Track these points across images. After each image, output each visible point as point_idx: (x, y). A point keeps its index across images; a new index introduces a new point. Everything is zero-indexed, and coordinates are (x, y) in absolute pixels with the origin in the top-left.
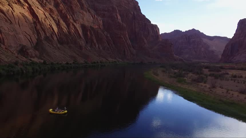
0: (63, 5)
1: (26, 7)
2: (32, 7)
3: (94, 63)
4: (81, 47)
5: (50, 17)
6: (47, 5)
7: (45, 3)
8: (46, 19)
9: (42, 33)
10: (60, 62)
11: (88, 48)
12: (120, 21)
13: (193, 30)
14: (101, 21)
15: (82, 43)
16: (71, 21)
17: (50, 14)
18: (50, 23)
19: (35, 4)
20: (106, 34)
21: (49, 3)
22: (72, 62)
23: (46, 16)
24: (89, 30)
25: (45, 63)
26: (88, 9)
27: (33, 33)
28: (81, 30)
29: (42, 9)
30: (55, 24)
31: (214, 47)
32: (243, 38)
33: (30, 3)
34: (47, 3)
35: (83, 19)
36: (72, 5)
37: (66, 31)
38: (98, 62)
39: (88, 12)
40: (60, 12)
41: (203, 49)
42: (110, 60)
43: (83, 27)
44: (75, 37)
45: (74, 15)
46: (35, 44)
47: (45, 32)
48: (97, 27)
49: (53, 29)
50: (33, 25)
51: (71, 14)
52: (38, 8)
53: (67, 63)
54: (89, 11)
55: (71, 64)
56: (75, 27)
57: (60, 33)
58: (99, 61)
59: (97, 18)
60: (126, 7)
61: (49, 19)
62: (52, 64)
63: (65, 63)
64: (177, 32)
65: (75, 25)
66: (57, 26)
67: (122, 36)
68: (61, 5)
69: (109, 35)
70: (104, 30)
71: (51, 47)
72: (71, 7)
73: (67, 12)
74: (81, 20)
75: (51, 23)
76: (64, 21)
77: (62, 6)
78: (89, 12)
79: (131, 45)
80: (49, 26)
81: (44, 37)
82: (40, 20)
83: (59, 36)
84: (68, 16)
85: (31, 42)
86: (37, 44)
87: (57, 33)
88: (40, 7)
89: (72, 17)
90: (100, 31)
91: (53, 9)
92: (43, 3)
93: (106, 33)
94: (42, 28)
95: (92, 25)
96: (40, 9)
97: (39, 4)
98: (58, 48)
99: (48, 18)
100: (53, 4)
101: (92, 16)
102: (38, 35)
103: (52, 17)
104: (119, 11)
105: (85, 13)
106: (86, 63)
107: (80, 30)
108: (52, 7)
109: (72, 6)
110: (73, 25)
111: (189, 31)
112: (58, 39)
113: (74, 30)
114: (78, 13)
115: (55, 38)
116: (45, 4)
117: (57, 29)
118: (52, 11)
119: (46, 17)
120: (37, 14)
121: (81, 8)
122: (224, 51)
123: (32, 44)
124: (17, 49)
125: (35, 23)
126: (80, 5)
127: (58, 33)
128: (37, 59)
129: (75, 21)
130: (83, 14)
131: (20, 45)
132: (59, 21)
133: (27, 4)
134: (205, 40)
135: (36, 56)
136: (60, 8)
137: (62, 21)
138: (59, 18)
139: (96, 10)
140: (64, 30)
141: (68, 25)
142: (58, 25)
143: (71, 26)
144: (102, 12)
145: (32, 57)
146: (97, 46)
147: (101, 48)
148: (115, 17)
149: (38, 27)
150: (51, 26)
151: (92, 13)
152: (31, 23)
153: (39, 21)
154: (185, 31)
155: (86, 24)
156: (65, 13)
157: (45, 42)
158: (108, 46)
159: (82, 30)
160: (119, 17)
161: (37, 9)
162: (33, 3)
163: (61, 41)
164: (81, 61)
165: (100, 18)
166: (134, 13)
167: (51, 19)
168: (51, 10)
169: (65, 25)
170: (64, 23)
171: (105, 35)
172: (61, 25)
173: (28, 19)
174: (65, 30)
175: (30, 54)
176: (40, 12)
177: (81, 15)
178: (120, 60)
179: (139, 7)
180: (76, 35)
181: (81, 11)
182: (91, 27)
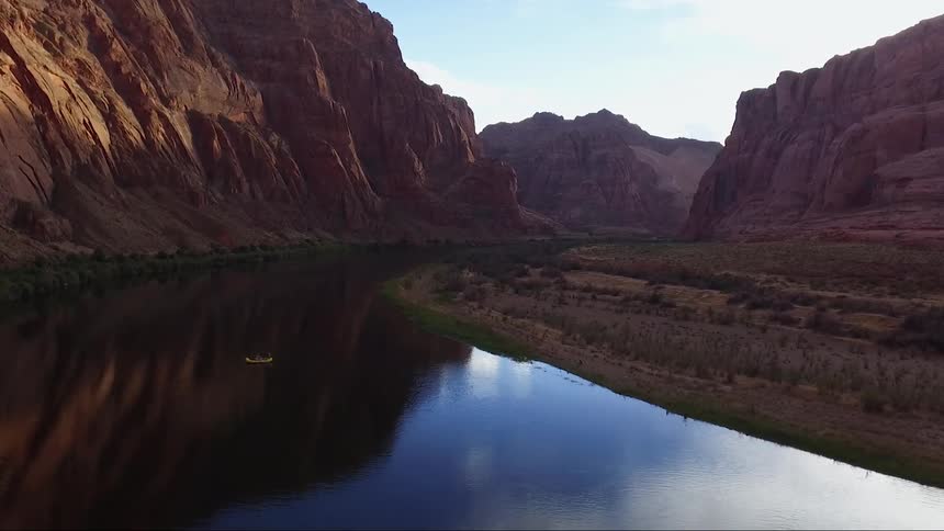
0: (121, 43)
1: (8, 67)
2: (29, 67)
3: (243, 249)
4: (193, 197)
5: (83, 94)
6: (69, 48)
7: (61, 39)
8: (73, 105)
9: (65, 154)
10: (141, 253)
11: (214, 195)
12: (327, 95)
13: (604, 114)
14: (259, 96)
15: (195, 179)
16: (155, 101)
17: (79, 82)
18: (84, 117)
19: (35, 54)
20: (276, 143)
21: (71, 38)
22: (172, 250)
23: (70, 91)
24: (218, 131)
25: (98, 257)
26: (209, 51)
27: (40, 157)
28: (189, 134)
29: (59, 72)
30: (100, 117)
31: (674, 182)
32: (746, 155)
33: (23, 54)
34: (68, 43)
35: (193, 91)
36: (153, 42)
37: (139, 138)
38: (253, 248)
39: (209, 66)
40: (113, 69)
41: (634, 189)
42: (294, 235)
43: (195, 120)
44: (169, 157)
45: (162, 79)
46: (49, 193)
47: (73, 150)
48: (242, 117)
49: (95, 136)
50: (35, 128)
51: (150, 73)
52: (45, 67)
53: (162, 256)
54: (212, 58)
55: (172, 257)
56: (168, 125)
57: (118, 147)
58: (257, 244)
59: (242, 86)
60: (345, 40)
61: (81, 104)
62: (120, 258)
63: (156, 252)
64: (544, 121)
65: (168, 115)
66: (107, 124)
67: (334, 151)
68: (114, 46)
69: (285, 148)
70: (269, 129)
71: (102, 204)
72: (151, 50)
73: (137, 69)
74: (186, 94)
75: (88, 113)
76: (129, 104)
77: (120, 49)
78: (215, 64)
79: (366, 181)
80: (84, 128)
81: (73, 167)
82: (56, 108)
83: (115, 158)
84: (143, 86)
85: (38, 187)
86: (55, 192)
87: (107, 150)
88: (51, 65)
89: (155, 83)
90: (254, 135)
91: (88, 60)
92: (55, 43)
93: (275, 138)
94: (63, 136)
95: (225, 111)
96: (54, 70)
97: (47, 53)
98: (123, 202)
99: (78, 100)
100: (85, 42)
101: (226, 79)
102: (53, 163)
103: (87, 91)
104: (323, 56)
105: (199, 69)
106: (217, 251)
107: (184, 131)
108: (82, 53)
109: (152, 47)
110: (161, 116)
111: (590, 116)
112: (112, 170)
113: (163, 135)
114: (175, 70)
115: (106, 169)
116: (61, 45)
117: (107, 133)
118: (85, 68)
119: (73, 96)
120: (45, 90)
121: (185, 48)
122: (697, 197)
123: (42, 194)
124: (7, 215)
125: (39, 120)
126: (180, 39)
127: (114, 147)
128: (72, 244)
129: (166, 101)
130: (192, 72)
131: (13, 200)
132: (112, 106)
133: (9, 58)
134: (643, 154)
135: (64, 233)
136: (113, 56)
137: (122, 107)
138: (112, 92)
139: (236, 52)
140: (131, 138)
141: (143, 117)
142: (110, 118)
143: (155, 119)
144: (260, 62)
145: (55, 238)
146: (246, 187)
147: (260, 195)
148: (310, 80)
149: (53, 134)
150: (88, 125)
151: (225, 65)
152: (29, 124)
153: (52, 114)
154: (573, 119)
155: (205, 108)
156: (130, 73)
157: (80, 186)
158: (285, 187)
159: (192, 132)
160: (322, 80)
161: (43, 71)
162: (30, 53)
163: (124, 178)
164: (201, 244)
165: (253, 84)
166: (376, 65)
167: (88, 100)
168: (82, 66)
169: (134, 119)
170: (128, 112)
171: (272, 146)
172: (122, 119)
173: (18, 110)
174: (135, 135)
175: (48, 228)
176: (55, 82)
177: (188, 77)
178: (328, 235)
179: (395, 40)
180: (170, 152)
181: (188, 63)
182: (221, 118)
